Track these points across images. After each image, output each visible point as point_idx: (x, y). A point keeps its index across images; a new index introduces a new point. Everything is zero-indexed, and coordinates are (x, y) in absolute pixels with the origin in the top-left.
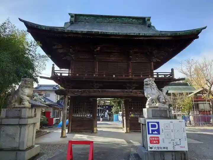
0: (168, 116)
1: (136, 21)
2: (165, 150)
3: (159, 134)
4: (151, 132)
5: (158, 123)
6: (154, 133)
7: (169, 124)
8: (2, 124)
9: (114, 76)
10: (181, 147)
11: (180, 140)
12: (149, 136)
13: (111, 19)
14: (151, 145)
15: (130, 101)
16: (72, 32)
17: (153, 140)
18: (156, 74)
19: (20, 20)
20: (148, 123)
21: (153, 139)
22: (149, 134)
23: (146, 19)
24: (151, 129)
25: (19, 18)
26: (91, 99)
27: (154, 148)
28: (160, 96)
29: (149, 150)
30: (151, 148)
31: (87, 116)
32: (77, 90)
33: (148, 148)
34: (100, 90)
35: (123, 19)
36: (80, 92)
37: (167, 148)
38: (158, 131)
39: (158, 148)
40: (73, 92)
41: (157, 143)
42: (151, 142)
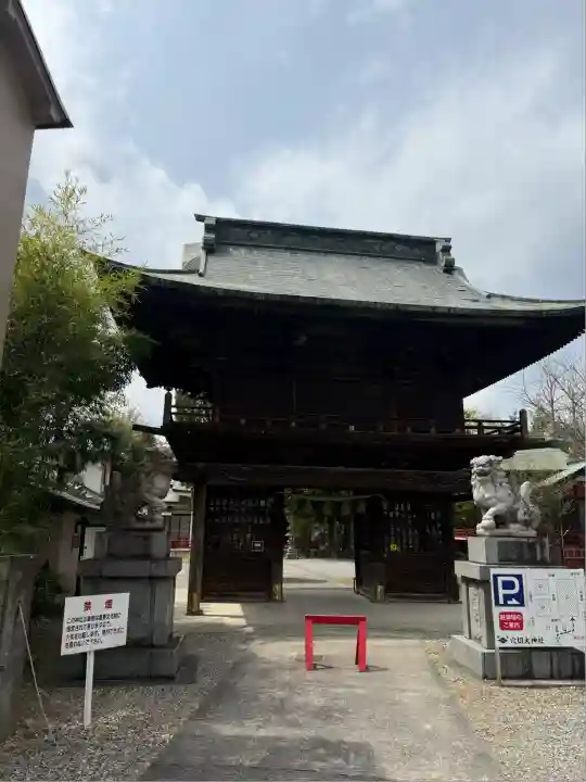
1: (407, 249)
2: (537, 645)
3: (522, 604)
4: (501, 602)
5: (519, 577)
6: (509, 602)
7: (547, 580)
9: (352, 428)
10: (575, 638)
11: (573, 619)
12: (496, 611)
13: (328, 241)
14: (503, 634)
17: (507, 621)
18: (477, 424)
20: (495, 576)
23: (439, 247)
24: (502, 592)
27: (509, 641)
28: (516, 506)
29: (499, 645)
30: (503, 641)
31: (254, 547)
32: (235, 466)
33: (497, 639)
37: (541, 640)
38: (520, 597)
39: (520, 640)
40: (224, 474)
41: (517, 629)
42: (503, 626)
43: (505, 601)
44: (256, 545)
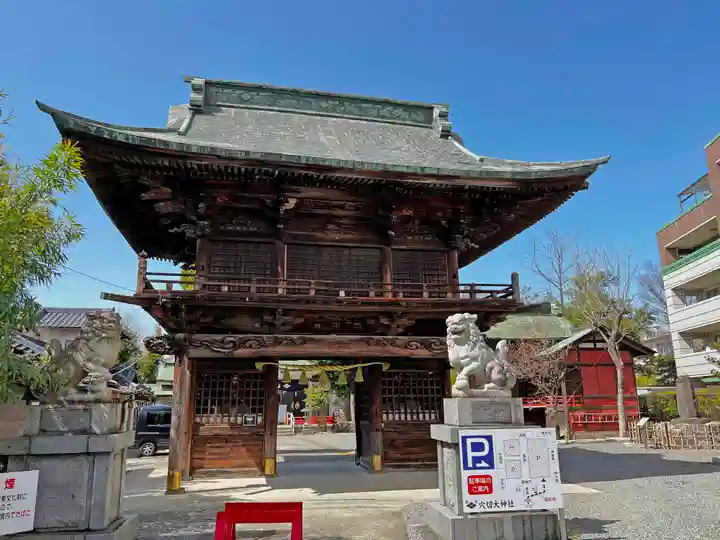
0: (513, 420)
1: (405, 115)
2: (507, 508)
3: (492, 466)
4: (470, 465)
5: (489, 438)
6: (478, 465)
7: (518, 440)
8: (33, 452)
9: (342, 294)
10: (546, 500)
11: (544, 481)
12: (465, 474)
13: (324, 104)
14: (472, 498)
15: (384, 370)
16: (213, 153)
17: (476, 485)
18: (469, 288)
19: (42, 107)
20: (464, 439)
21: (477, 480)
22: (466, 467)
23: (436, 112)
24: (471, 454)
25: (37, 102)
26: (259, 366)
27: (478, 506)
29: (467, 510)
30: (472, 506)
32: (219, 337)
33: (465, 505)
34: (295, 337)
35: (364, 105)
36: (231, 345)
37: (511, 503)
38: (489, 459)
39: (490, 504)
40: (207, 345)
41: (485, 493)
42: (472, 490)
43: (474, 464)
44: (248, 419)
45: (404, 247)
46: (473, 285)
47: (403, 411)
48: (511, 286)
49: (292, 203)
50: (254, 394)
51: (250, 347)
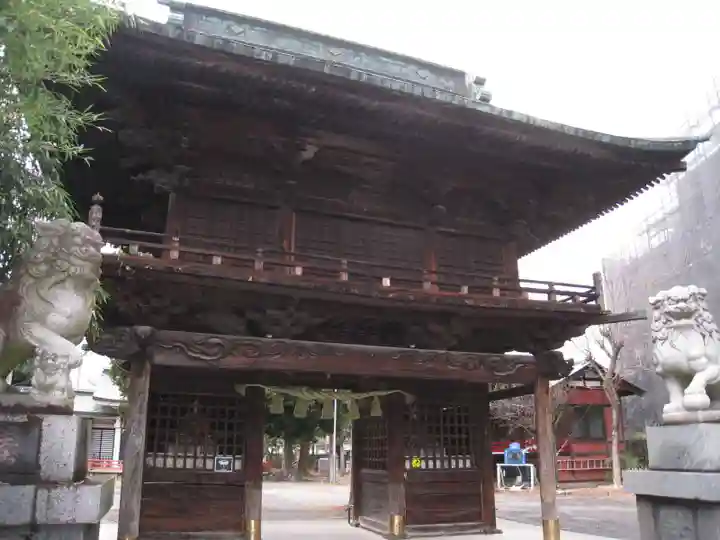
15: (407, 402)
18: (546, 287)
23: (469, 78)
26: (242, 390)
31: (219, 467)
36: (216, 350)
40: (183, 348)
44: (222, 463)
45: (453, 230)
46: (551, 284)
47: (438, 456)
48: (594, 288)
49: (309, 153)
50: (230, 427)
51: (245, 355)
